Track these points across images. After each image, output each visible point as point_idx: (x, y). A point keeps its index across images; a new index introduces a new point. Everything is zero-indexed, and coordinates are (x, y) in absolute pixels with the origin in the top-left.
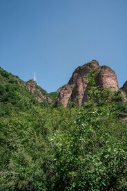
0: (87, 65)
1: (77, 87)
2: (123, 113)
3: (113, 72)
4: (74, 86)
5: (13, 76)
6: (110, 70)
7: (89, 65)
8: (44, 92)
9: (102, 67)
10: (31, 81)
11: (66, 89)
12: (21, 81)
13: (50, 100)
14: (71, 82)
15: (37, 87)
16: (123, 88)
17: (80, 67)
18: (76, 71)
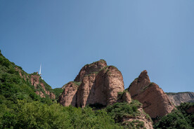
0: (95, 63)
1: (83, 84)
2: (127, 114)
3: (120, 72)
4: (80, 83)
5: (16, 66)
6: (117, 70)
7: (97, 63)
8: (48, 88)
9: (109, 67)
10: (35, 74)
11: (71, 86)
12: (23, 73)
13: (54, 96)
14: (77, 79)
15: (41, 81)
16: (128, 89)
17: (87, 65)
18: (84, 69)
